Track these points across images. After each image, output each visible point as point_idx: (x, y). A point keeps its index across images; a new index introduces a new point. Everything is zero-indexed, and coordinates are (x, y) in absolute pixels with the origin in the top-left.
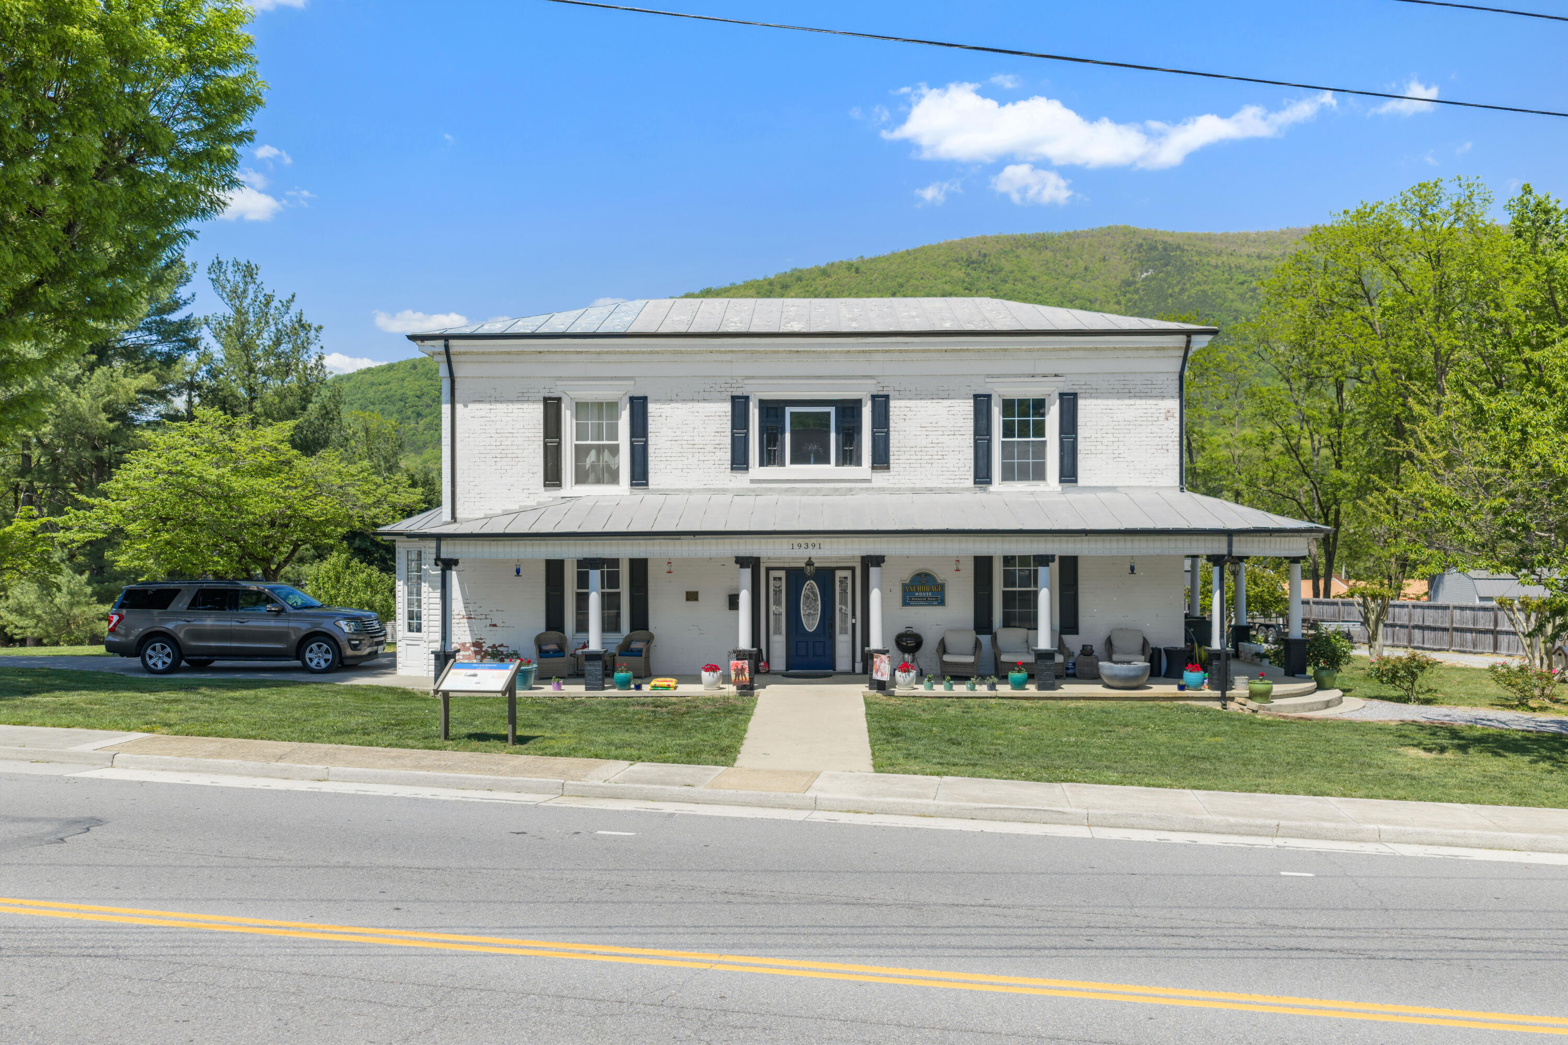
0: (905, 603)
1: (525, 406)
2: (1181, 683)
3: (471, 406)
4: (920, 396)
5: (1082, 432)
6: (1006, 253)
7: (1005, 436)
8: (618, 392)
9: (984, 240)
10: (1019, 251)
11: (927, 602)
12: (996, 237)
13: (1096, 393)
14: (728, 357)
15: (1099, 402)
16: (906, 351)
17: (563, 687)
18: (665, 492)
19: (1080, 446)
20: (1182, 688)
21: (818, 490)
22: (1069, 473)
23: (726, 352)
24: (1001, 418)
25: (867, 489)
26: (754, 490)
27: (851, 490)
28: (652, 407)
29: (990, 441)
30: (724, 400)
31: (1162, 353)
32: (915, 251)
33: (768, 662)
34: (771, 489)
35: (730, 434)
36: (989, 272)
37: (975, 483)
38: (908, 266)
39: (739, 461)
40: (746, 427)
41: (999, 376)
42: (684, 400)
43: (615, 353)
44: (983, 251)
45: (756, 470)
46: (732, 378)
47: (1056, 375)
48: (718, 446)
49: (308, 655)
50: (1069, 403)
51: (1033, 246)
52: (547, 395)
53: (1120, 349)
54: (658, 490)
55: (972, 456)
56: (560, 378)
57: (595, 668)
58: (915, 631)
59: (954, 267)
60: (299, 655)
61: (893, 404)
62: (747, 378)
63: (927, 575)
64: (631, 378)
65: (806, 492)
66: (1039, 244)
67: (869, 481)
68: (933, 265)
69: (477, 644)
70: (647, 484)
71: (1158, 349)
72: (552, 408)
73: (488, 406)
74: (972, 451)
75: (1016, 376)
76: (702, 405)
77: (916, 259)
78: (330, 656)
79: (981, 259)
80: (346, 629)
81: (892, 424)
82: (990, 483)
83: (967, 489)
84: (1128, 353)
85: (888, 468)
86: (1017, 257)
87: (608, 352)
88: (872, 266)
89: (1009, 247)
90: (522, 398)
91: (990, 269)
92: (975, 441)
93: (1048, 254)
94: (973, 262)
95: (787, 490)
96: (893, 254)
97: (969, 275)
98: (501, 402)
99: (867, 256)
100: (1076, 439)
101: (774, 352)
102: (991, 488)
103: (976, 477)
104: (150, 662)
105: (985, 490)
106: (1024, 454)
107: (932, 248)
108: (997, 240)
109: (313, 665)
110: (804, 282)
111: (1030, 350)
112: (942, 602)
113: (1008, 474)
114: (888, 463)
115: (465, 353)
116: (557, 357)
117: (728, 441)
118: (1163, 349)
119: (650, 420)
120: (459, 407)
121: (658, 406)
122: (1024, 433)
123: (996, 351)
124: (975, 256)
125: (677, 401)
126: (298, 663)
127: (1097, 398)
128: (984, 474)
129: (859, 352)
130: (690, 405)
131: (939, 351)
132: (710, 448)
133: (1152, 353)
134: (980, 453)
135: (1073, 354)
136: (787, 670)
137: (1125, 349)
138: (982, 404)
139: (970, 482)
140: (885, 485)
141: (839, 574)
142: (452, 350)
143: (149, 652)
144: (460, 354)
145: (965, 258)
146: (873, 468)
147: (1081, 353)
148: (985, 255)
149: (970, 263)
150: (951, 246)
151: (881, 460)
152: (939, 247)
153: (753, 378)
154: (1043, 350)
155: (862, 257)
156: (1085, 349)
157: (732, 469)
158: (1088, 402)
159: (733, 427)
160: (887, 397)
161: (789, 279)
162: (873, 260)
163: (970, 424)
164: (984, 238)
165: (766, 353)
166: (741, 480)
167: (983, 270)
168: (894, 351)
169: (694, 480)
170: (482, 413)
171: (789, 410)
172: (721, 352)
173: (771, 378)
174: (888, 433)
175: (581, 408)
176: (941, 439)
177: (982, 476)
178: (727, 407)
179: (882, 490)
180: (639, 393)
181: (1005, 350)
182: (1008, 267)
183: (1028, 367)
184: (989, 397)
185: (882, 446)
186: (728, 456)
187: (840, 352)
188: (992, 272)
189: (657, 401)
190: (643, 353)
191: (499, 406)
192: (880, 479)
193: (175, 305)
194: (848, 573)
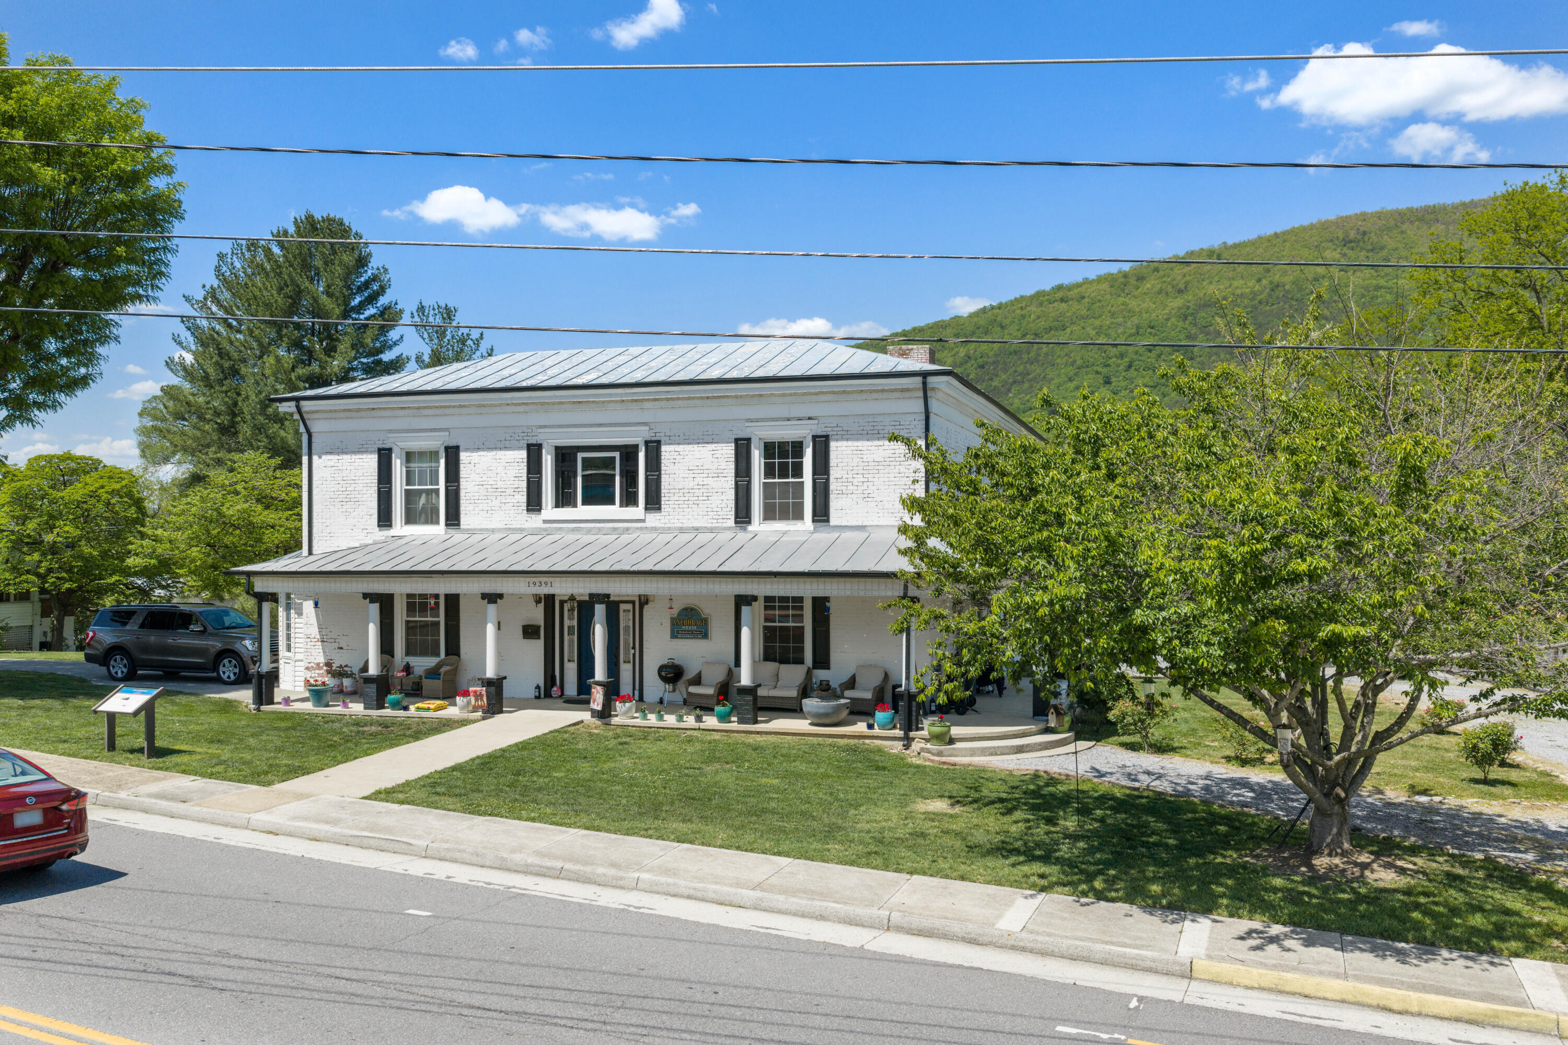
0: (674, 635)
1: (364, 456)
2: (871, 722)
3: (324, 457)
4: (688, 441)
5: (834, 473)
6: (1389, 229)
7: (766, 476)
8: (434, 442)
9: (1364, 217)
10: (1404, 227)
11: (693, 635)
12: (1377, 213)
13: (847, 435)
14: (522, 409)
15: (850, 443)
16: (672, 399)
17: (350, 705)
18: (472, 532)
19: (833, 487)
20: (870, 727)
21: (599, 529)
22: (822, 513)
23: (520, 404)
24: (763, 461)
25: (641, 529)
26: (545, 530)
27: (628, 529)
28: (463, 456)
29: (749, 482)
30: (520, 448)
31: (907, 394)
32: (1284, 233)
33: (562, 688)
34: (560, 529)
35: (525, 478)
36: (1368, 251)
37: (736, 522)
38: (1276, 249)
39: (534, 503)
40: (539, 472)
41: (757, 420)
42: (490, 449)
43: (431, 408)
44: (1362, 229)
45: (549, 511)
46: (528, 427)
47: (810, 418)
48: (516, 490)
49: (221, 669)
50: (822, 445)
51: (1421, 220)
52: (381, 446)
53: (866, 391)
54: (468, 530)
55: (733, 497)
56: (391, 431)
57: (372, 689)
58: (677, 662)
59: (1328, 248)
60: (215, 668)
61: (664, 448)
62: (541, 427)
63: (692, 609)
64: (447, 430)
65: (589, 531)
66: (1428, 217)
67: (643, 521)
68: (1305, 246)
69: (328, 664)
70: (458, 525)
71: (903, 390)
72: (385, 457)
73: (337, 457)
74: (733, 491)
75: (773, 420)
76: (503, 452)
77: (1285, 241)
78: (237, 670)
79: (1359, 237)
80: (250, 648)
81: (663, 468)
82: (749, 522)
83: (729, 529)
84: (875, 395)
85: (659, 509)
86: (1402, 232)
87: (425, 408)
88: (1236, 251)
89: (1392, 223)
90: (361, 450)
91: (1369, 247)
92: (736, 483)
93: (1439, 228)
94: (1351, 242)
95: (573, 530)
96: (1260, 238)
97: (1345, 255)
98: (346, 453)
99: (1230, 242)
100: (828, 480)
101: (560, 403)
102: (750, 528)
103: (737, 516)
104: (113, 671)
105: (745, 529)
106: (784, 495)
107: (1303, 229)
108: (1379, 215)
109: (225, 677)
110: (1161, 273)
111: (783, 395)
112: (705, 635)
113: (770, 514)
114: (660, 504)
115: (317, 412)
116: (387, 413)
117: (524, 484)
118: (908, 390)
119: (462, 466)
120: (315, 458)
121: (468, 454)
122: (784, 474)
123: (752, 396)
124: (1352, 235)
125: (483, 450)
126: (215, 674)
127: (847, 440)
128: (743, 513)
129: (633, 401)
130: (494, 453)
131: (702, 398)
132: (510, 491)
133: (896, 394)
134: (740, 494)
135: (823, 397)
136: (579, 694)
137: (871, 392)
138: (742, 448)
139: (731, 523)
140: (657, 524)
141: (623, 607)
142: (303, 410)
143: (112, 662)
144: (308, 413)
145: (1341, 237)
146: (646, 509)
147: (830, 397)
148: (1364, 233)
149: (1346, 242)
150: (1324, 226)
151: (654, 502)
152: (1312, 227)
153: (545, 427)
154: (795, 394)
155: (1225, 243)
156: (834, 393)
157: (528, 510)
158: (839, 444)
159: (529, 472)
160: (659, 443)
161: (1145, 271)
162: (1235, 246)
163: (732, 466)
164: (1364, 214)
165: (553, 404)
166: (535, 521)
167: (1362, 249)
168: (661, 400)
169: (497, 521)
170: (332, 463)
171: (580, 456)
172: (516, 404)
173: (560, 426)
174: (659, 476)
175: (409, 456)
176: (706, 481)
177: (743, 515)
178: (523, 454)
179: (654, 529)
180: (452, 443)
181: (761, 395)
182: (1391, 244)
183: (783, 411)
184: (749, 440)
185: (654, 488)
186: (524, 499)
187: (616, 402)
188: (1372, 250)
189: (467, 450)
190: (454, 407)
191: (345, 457)
192: (653, 519)
193: (386, 347)
194: (629, 607)
